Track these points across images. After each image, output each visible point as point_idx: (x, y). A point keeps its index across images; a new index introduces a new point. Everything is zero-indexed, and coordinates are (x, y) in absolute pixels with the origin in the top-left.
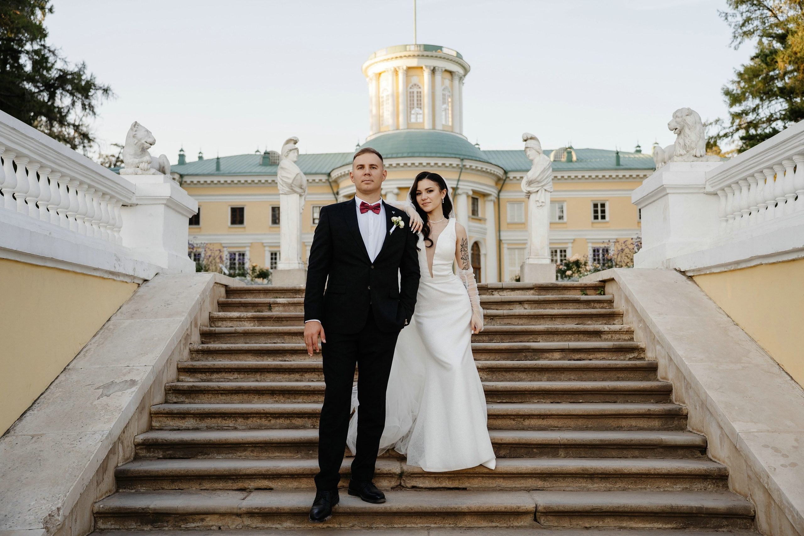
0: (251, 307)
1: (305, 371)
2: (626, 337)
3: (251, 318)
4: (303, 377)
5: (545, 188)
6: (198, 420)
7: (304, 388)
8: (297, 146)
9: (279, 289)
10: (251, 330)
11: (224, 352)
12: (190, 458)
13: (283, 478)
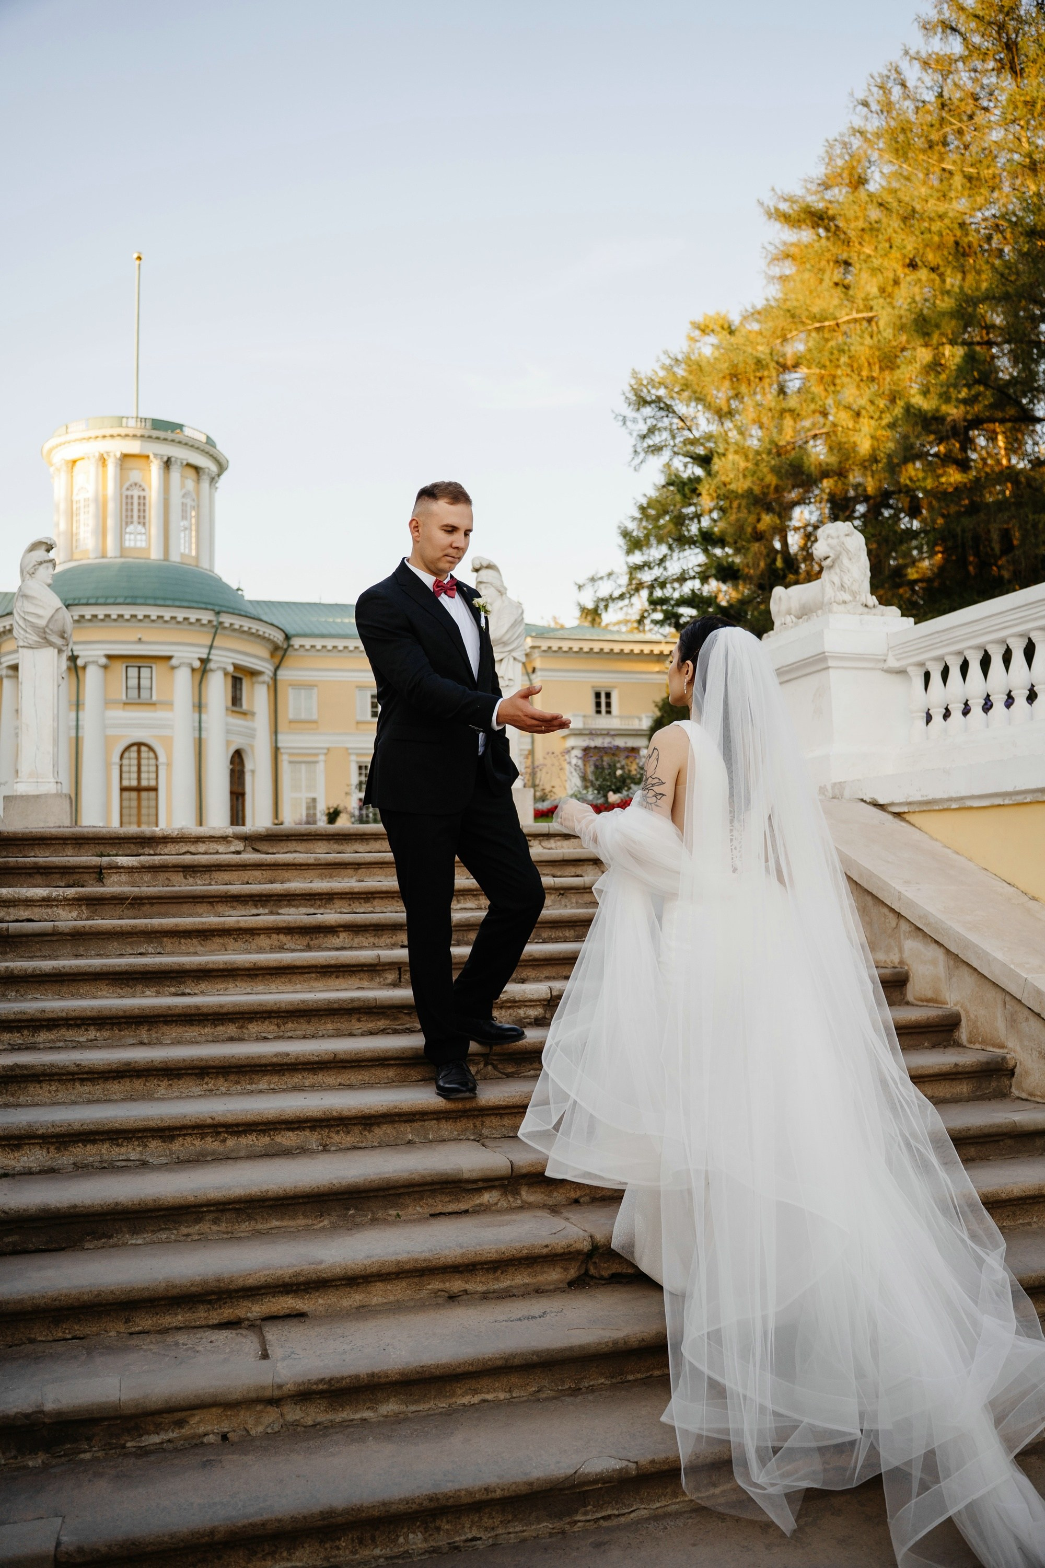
0: (58, 876)
1: (248, 1018)
3: (74, 899)
4: (245, 1031)
5: (515, 654)
6: (52, 1149)
7: (275, 1060)
8: (52, 554)
9: (108, 836)
10: (91, 927)
11: (44, 979)
12: (63, 1249)
13: (329, 1287)
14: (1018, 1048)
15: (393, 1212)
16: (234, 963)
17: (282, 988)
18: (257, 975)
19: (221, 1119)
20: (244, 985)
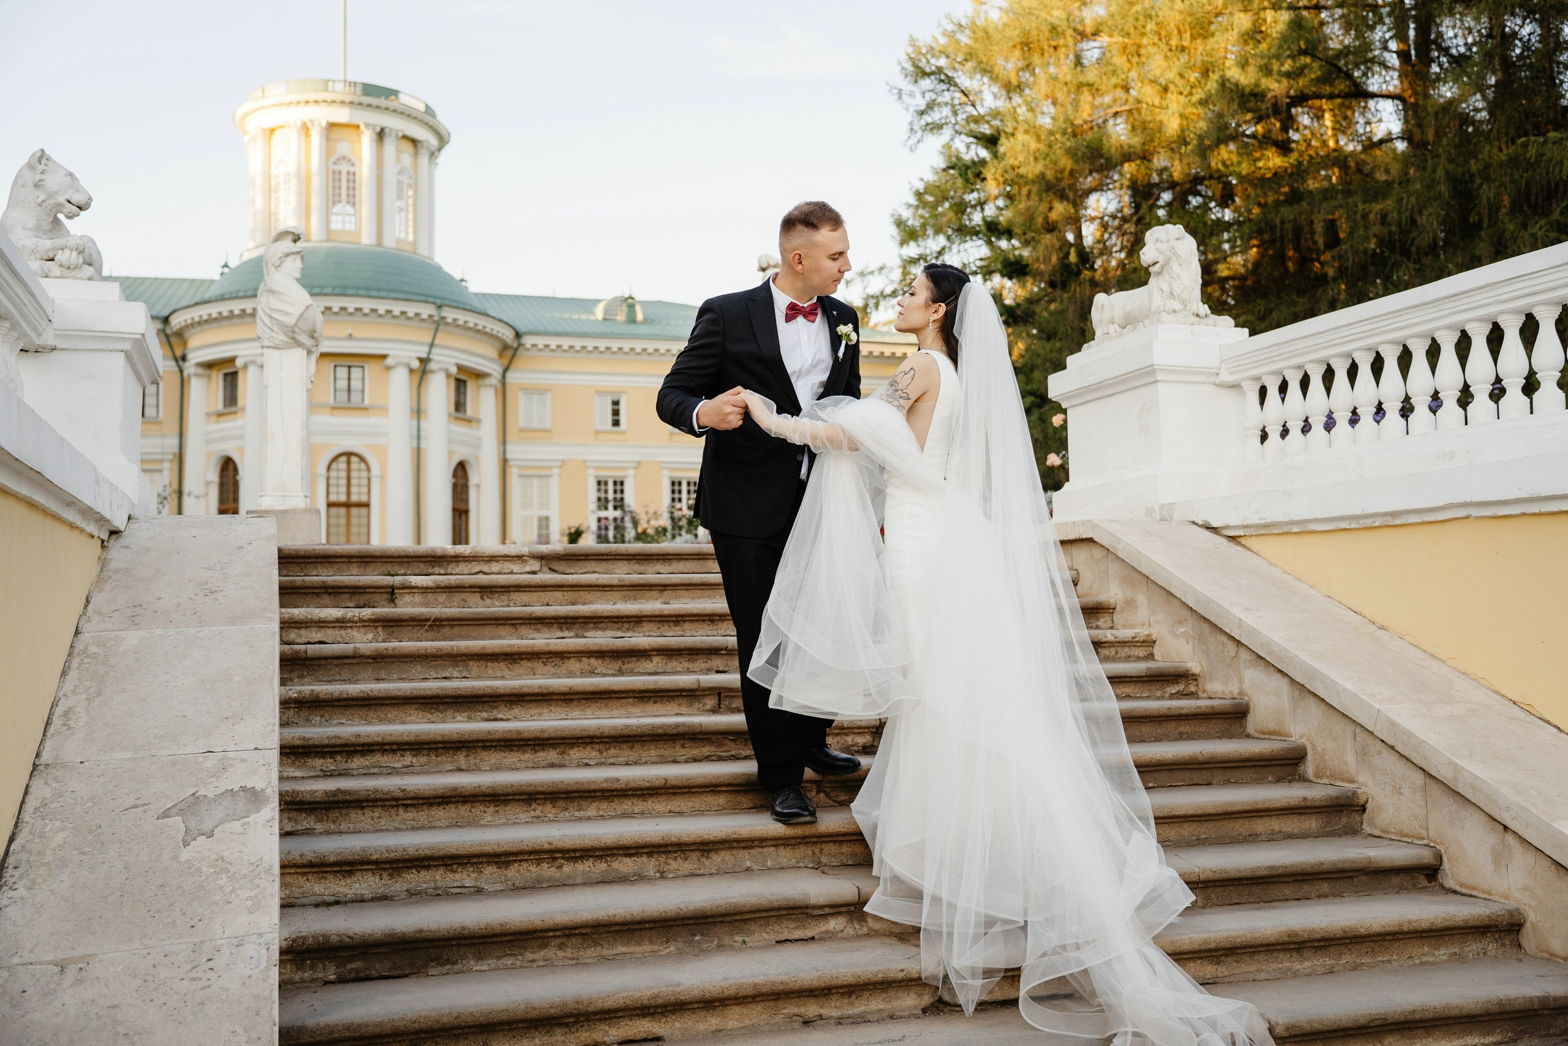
0: (347, 596)
2: (1141, 652)
3: (370, 620)
6: (385, 875)
7: (604, 785)
8: (299, 245)
9: (396, 554)
11: (351, 703)
12: (406, 976)
13: (686, 1010)
14: (1370, 783)
15: (739, 938)
16: (549, 687)
17: (598, 713)
18: (572, 700)
19: (558, 844)
20: (559, 710)
